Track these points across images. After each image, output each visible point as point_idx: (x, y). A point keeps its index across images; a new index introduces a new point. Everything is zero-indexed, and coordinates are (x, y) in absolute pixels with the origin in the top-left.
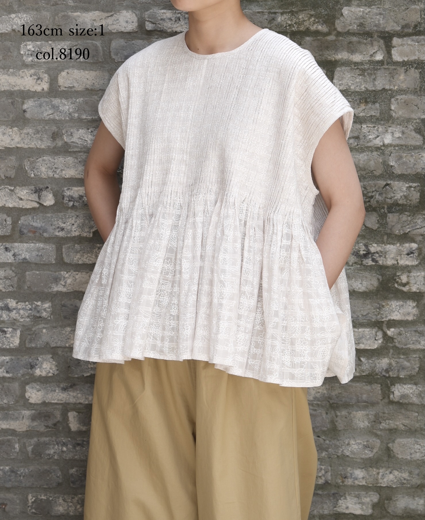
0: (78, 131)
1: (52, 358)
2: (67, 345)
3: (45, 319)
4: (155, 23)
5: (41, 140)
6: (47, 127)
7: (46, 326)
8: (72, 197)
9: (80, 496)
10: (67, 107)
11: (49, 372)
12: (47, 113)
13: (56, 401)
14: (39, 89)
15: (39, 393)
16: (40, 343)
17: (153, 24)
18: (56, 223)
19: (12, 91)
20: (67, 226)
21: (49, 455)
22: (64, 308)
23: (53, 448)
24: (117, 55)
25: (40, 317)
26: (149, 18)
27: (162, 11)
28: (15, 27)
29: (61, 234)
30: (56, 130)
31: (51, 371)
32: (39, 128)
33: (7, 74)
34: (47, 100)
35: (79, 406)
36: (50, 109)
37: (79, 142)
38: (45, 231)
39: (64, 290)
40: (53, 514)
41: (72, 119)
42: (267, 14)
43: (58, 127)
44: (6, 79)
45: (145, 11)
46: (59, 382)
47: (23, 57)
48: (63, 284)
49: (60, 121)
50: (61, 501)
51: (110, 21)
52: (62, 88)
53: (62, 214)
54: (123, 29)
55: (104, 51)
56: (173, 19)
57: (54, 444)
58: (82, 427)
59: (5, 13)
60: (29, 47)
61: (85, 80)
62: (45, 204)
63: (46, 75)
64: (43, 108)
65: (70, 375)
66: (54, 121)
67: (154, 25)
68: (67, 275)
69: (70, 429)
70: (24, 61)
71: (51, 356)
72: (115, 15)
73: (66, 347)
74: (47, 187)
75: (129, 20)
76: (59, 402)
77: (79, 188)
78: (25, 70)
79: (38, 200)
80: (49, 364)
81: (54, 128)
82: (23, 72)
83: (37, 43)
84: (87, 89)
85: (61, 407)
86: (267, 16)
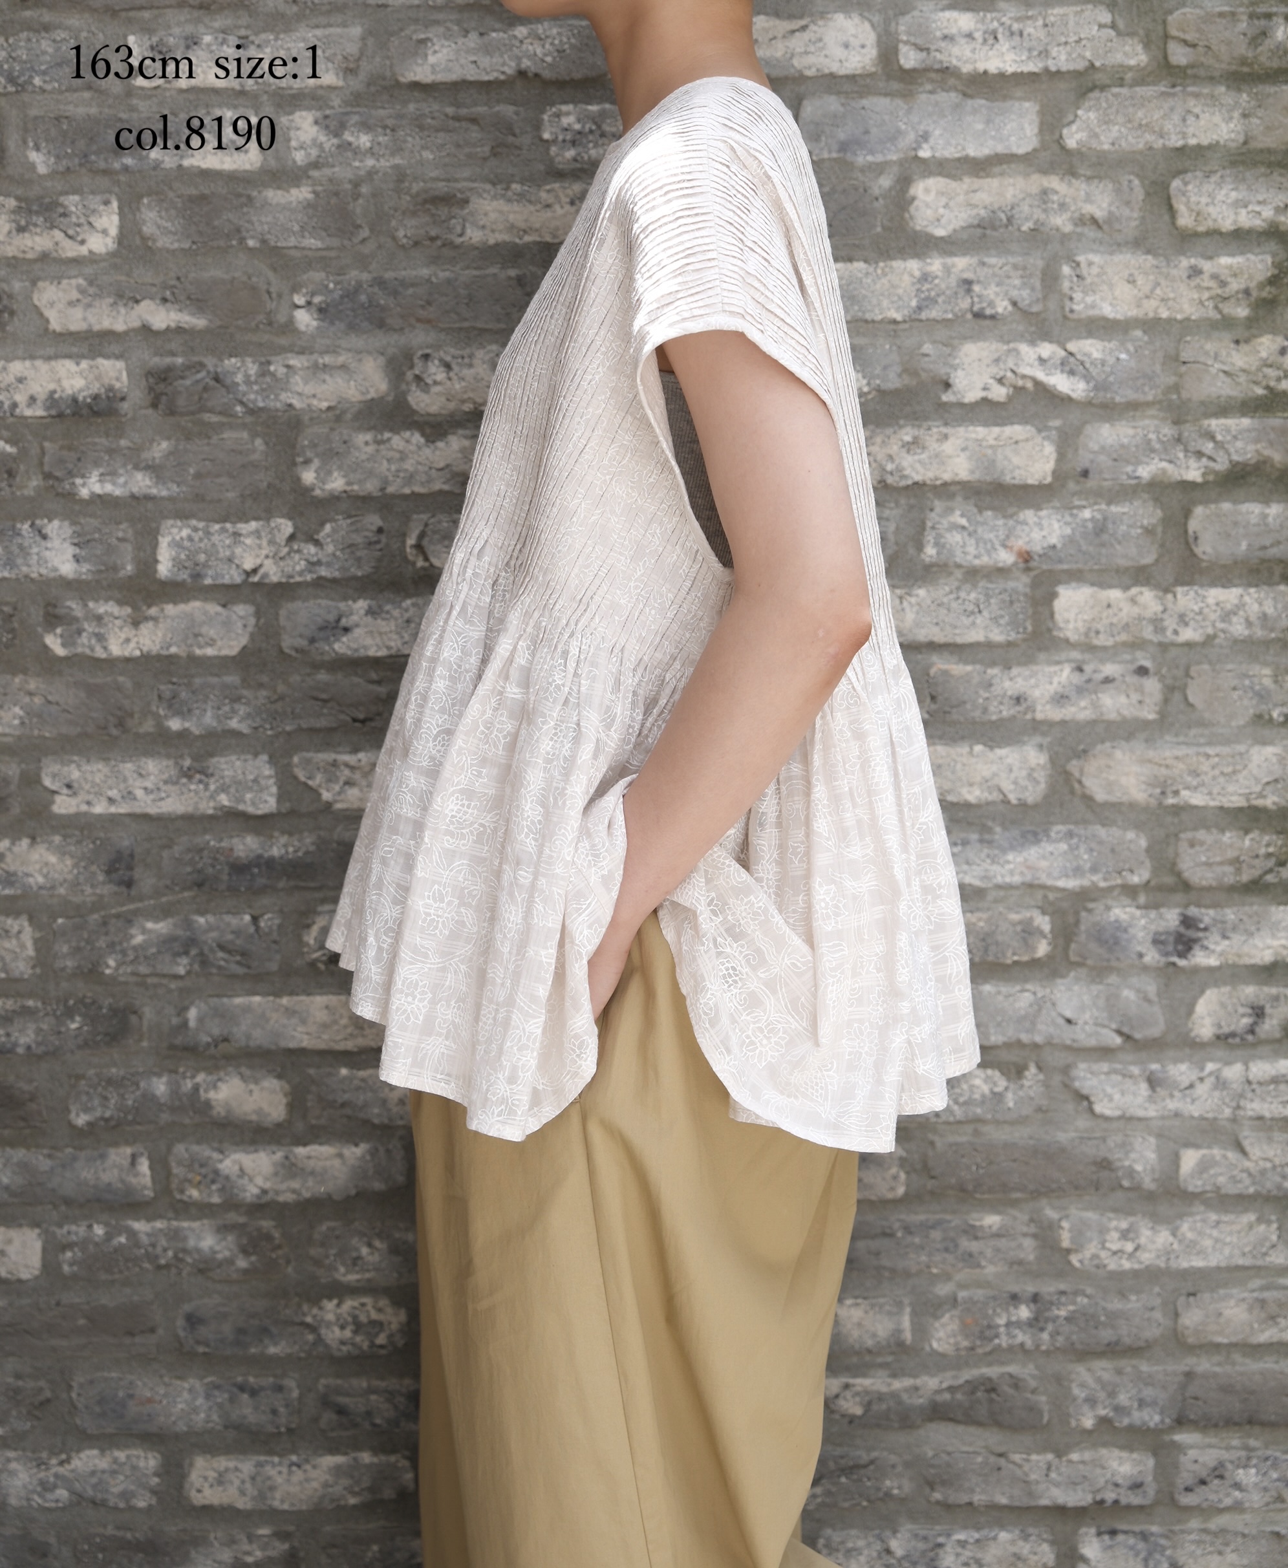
4: (928, 50)
17: (922, 50)
19: (516, 245)
26: (909, 33)
27: (948, 14)
28: (526, 63)
33: (503, 196)
42: (1245, 18)
44: (501, 212)
45: (896, 15)
47: (548, 149)
51: (797, 43)
54: (835, 68)
56: (977, 35)
59: (498, 26)
60: (566, 121)
67: (924, 54)
70: (552, 160)
72: (813, 27)
75: (852, 39)
78: (556, 185)
82: (548, 191)
83: (590, 108)
86: (1245, 25)
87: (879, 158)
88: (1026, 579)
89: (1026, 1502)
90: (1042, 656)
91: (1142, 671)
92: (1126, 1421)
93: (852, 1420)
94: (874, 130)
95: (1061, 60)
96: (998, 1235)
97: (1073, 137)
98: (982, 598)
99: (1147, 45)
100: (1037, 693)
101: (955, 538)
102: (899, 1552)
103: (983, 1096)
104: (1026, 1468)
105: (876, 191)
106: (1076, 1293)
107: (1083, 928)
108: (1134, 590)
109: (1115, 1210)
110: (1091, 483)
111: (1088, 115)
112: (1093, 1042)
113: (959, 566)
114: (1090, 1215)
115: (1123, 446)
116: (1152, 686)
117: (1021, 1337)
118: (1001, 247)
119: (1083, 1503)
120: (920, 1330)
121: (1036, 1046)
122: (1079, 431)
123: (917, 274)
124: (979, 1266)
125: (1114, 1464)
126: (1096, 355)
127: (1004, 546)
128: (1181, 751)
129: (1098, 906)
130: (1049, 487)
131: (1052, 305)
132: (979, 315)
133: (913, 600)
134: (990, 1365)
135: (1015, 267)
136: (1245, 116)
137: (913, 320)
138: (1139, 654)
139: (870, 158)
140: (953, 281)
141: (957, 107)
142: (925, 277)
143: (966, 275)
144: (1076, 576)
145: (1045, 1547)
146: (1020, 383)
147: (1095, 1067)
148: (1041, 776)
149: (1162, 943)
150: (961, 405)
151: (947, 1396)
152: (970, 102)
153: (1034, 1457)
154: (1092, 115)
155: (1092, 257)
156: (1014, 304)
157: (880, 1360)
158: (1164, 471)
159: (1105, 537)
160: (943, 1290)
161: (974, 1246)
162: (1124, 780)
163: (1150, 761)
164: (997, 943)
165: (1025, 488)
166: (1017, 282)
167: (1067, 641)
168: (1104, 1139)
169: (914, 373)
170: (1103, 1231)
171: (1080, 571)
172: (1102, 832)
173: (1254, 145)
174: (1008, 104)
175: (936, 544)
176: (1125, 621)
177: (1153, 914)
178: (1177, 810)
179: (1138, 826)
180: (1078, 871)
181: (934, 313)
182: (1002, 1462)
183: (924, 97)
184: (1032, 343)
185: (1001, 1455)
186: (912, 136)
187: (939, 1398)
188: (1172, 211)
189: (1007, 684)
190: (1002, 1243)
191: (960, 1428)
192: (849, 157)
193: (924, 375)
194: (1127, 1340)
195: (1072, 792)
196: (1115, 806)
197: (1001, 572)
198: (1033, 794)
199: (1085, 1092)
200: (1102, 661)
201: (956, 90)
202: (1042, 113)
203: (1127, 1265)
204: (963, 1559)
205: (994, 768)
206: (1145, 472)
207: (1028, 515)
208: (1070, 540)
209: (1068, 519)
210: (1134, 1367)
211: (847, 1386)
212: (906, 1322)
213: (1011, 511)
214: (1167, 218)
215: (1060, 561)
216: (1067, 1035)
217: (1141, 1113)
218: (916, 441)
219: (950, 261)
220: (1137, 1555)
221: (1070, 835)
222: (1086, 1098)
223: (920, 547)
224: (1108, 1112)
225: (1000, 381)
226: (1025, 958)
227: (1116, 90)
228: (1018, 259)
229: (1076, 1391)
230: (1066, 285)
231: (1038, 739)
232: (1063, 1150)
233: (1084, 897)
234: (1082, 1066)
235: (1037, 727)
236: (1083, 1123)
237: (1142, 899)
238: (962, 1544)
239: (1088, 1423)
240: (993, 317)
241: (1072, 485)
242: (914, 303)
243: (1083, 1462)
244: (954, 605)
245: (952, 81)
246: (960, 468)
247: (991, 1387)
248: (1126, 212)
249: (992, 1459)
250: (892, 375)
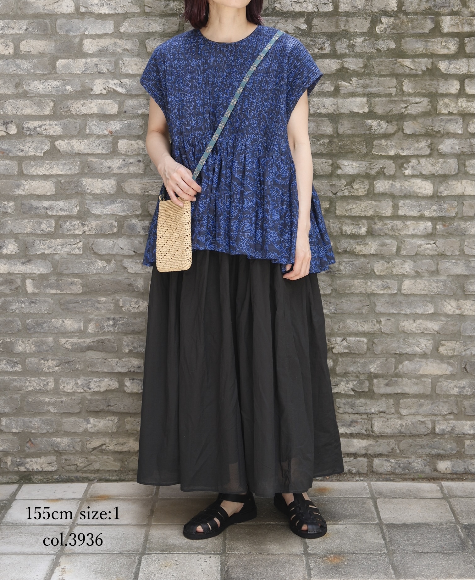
0: (33, 82)
1: (15, 241)
2: (25, 232)
3: (10, 214)
5: (8, 88)
6: (12, 80)
7: (11, 219)
8: (29, 128)
9: (34, 339)
10: (26, 66)
11: (13, 251)
12: (12, 69)
13: (17, 272)
14: (6, 53)
15: (6, 266)
16: (6, 231)
18: (18, 146)
20: (26, 148)
21: (12, 310)
22: (23, 206)
23: (15, 305)
24: (60, 29)
25: (7, 212)
26: (82, 4)
29: (21, 154)
30: (18, 81)
31: (14, 250)
32: (7, 80)
34: (12, 60)
35: (34, 275)
36: (14, 67)
37: (34, 90)
38: (10, 152)
39: (23, 193)
40: (15, 352)
41: (29, 74)
43: (20, 80)
46: (19, 258)
48: (23, 189)
49: (21, 75)
50: (20, 342)
51: (55, 6)
52: (23, 52)
53: (22, 140)
54: (65, 12)
55: (51, 27)
56: (99, 4)
57: (16, 302)
58: (35, 290)
61: (38, 47)
62: (10, 133)
63: (12, 43)
64: (9, 66)
65: (27, 253)
66: (17, 75)
67: (86, 9)
68: (25, 183)
69: (27, 291)
71: (14, 240)
72: (59, 2)
73: (24, 234)
74: (12, 121)
75: (69, 5)
76: (20, 272)
77: (34, 122)
79: (5, 130)
80: (12, 245)
81: (17, 80)
84: (40, 53)
85: (20, 276)
87: (76, 34)
88: (111, 138)
89: (111, 371)
90: (115, 157)
91: (139, 161)
92: (136, 351)
93: (68, 349)
94: (74, 27)
95: (119, 11)
96: (104, 303)
97: (122, 29)
98: (100, 142)
99: (140, 7)
100: (114, 166)
101: (94, 128)
102: (80, 384)
103: (101, 267)
104: (111, 363)
105: (75, 42)
106: (124, 318)
107: (125, 225)
108: (137, 141)
109: (134, 297)
110: (127, 115)
111: (126, 24)
112: (127, 254)
113: (95, 135)
114: (127, 298)
115: (134, 105)
116: (142, 165)
117: (110, 329)
118: (105, 56)
119: (126, 372)
120: (86, 327)
121: (114, 255)
122: (124, 102)
123: (84, 62)
124: (100, 311)
125: (134, 362)
126: (128, 83)
127: (106, 130)
128: (150, 181)
129: (129, 220)
130: (116, 115)
131: (117, 70)
132: (99, 73)
133: (84, 143)
134: (103, 336)
135: (108, 61)
136: (163, 25)
137: (83, 74)
138: (139, 157)
139: (73, 34)
140: (93, 64)
141: (94, 22)
142: (86, 63)
143: (96, 63)
144: (123, 137)
145: (116, 383)
146: (110, 90)
147: (128, 260)
148: (115, 187)
149: (145, 229)
150: (96, 95)
151: (92, 344)
152: (97, 21)
153: (114, 360)
154: (127, 24)
155: (127, 59)
156: (108, 70)
157: (76, 334)
158: (145, 112)
159: (130, 128)
160: (91, 317)
161: (99, 306)
162: (135, 188)
163: (141, 183)
164: (104, 229)
165: (111, 115)
166: (109, 64)
167: (121, 153)
168: (130, 279)
169: (84, 87)
170: (130, 302)
171: (124, 136)
172: (130, 201)
173: (166, 32)
174: (107, 21)
175: (89, 129)
176: (136, 148)
177: (142, 222)
178: (148, 196)
179: (139, 200)
180: (124, 211)
181: (88, 72)
182: (106, 361)
183: (86, 19)
184: (112, 80)
185: (105, 359)
186: (83, 29)
187: (90, 344)
188: (146, 48)
189: (106, 164)
190: (106, 305)
191: (95, 352)
192: (68, 34)
193: (86, 87)
194: (137, 330)
195: (123, 191)
196: (133, 195)
197: (105, 136)
198: (113, 191)
199: (126, 267)
200: (130, 159)
201: (94, 18)
202: (115, 23)
203: (136, 311)
204: (96, 385)
205: (103, 185)
206: (140, 112)
207: (112, 122)
208: (122, 128)
209: (121, 123)
210: (138, 337)
211: (67, 341)
212: (82, 325)
213: (107, 121)
214: (145, 50)
215: (120, 134)
216: (121, 252)
217: (140, 272)
218: (84, 104)
219: (92, 59)
220: (139, 385)
221: (122, 202)
222: (126, 268)
223: (85, 130)
224: (132, 272)
225: (105, 89)
226: (111, 233)
227: (132, 18)
228: (109, 59)
229: (124, 343)
230: (120, 65)
231: (114, 178)
232: (120, 281)
233: (126, 217)
234: (125, 260)
235: (114, 175)
236: (126, 275)
237: (140, 218)
238: (96, 382)
239: (127, 351)
240: (103, 73)
241: (122, 115)
242: (84, 69)
243: (126, 361)
244: (93, 144)
245: (93, 16)
246: (95, 110)
247: (103, 342)
248: (135, 48)
249: (103, 360)
250: (79, 87)
